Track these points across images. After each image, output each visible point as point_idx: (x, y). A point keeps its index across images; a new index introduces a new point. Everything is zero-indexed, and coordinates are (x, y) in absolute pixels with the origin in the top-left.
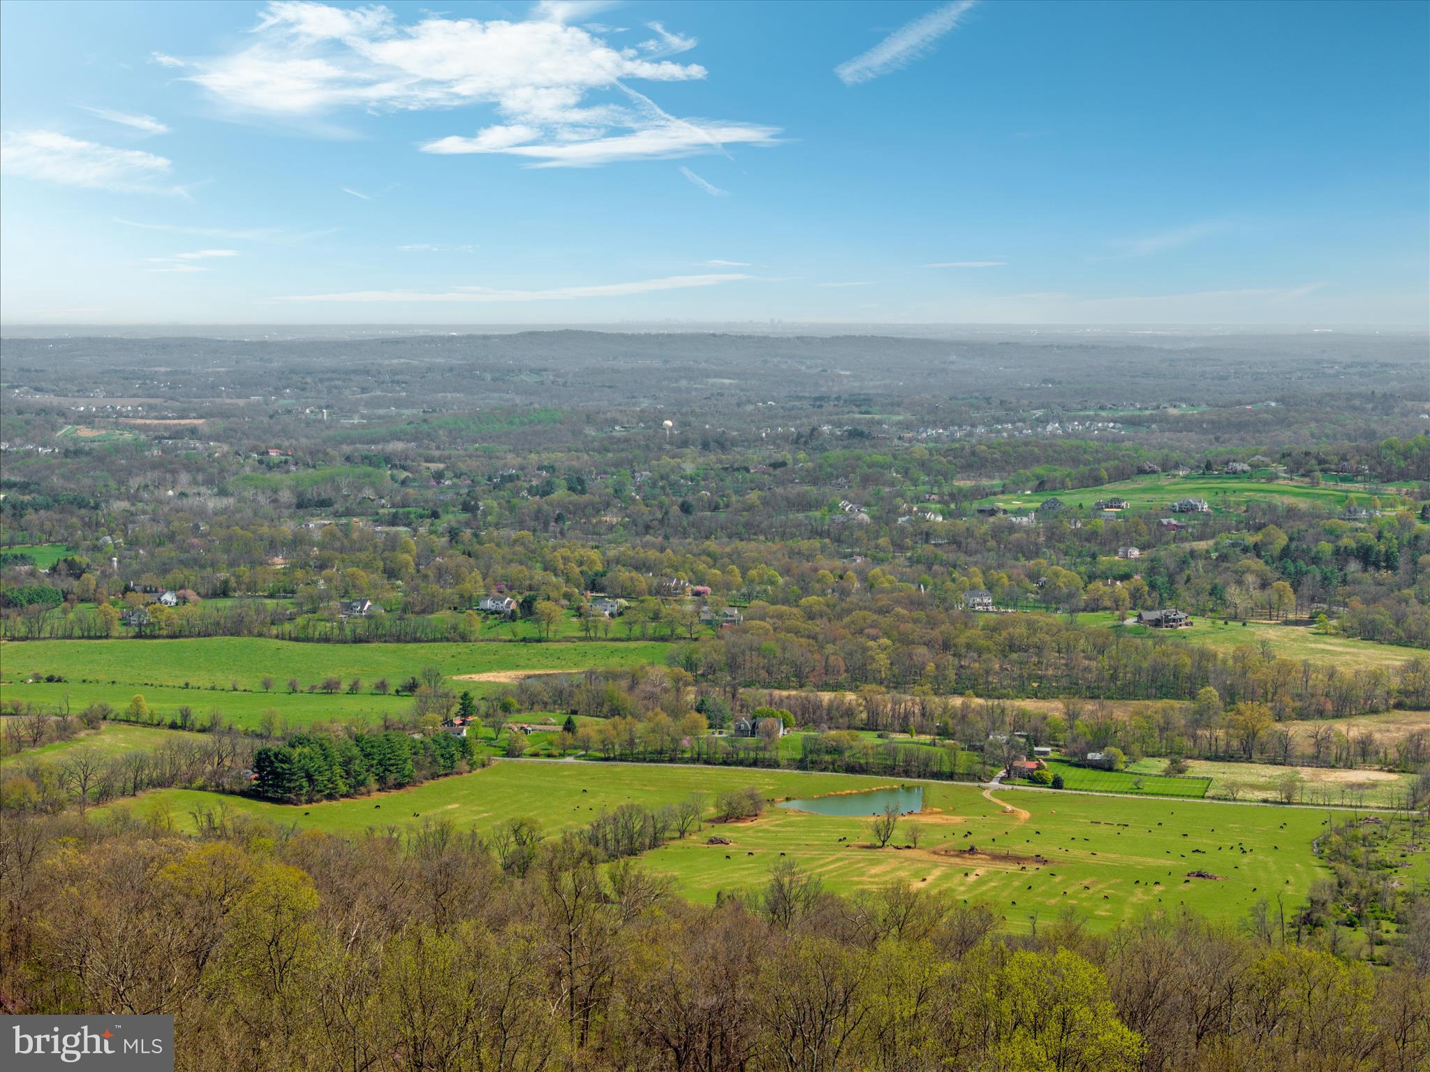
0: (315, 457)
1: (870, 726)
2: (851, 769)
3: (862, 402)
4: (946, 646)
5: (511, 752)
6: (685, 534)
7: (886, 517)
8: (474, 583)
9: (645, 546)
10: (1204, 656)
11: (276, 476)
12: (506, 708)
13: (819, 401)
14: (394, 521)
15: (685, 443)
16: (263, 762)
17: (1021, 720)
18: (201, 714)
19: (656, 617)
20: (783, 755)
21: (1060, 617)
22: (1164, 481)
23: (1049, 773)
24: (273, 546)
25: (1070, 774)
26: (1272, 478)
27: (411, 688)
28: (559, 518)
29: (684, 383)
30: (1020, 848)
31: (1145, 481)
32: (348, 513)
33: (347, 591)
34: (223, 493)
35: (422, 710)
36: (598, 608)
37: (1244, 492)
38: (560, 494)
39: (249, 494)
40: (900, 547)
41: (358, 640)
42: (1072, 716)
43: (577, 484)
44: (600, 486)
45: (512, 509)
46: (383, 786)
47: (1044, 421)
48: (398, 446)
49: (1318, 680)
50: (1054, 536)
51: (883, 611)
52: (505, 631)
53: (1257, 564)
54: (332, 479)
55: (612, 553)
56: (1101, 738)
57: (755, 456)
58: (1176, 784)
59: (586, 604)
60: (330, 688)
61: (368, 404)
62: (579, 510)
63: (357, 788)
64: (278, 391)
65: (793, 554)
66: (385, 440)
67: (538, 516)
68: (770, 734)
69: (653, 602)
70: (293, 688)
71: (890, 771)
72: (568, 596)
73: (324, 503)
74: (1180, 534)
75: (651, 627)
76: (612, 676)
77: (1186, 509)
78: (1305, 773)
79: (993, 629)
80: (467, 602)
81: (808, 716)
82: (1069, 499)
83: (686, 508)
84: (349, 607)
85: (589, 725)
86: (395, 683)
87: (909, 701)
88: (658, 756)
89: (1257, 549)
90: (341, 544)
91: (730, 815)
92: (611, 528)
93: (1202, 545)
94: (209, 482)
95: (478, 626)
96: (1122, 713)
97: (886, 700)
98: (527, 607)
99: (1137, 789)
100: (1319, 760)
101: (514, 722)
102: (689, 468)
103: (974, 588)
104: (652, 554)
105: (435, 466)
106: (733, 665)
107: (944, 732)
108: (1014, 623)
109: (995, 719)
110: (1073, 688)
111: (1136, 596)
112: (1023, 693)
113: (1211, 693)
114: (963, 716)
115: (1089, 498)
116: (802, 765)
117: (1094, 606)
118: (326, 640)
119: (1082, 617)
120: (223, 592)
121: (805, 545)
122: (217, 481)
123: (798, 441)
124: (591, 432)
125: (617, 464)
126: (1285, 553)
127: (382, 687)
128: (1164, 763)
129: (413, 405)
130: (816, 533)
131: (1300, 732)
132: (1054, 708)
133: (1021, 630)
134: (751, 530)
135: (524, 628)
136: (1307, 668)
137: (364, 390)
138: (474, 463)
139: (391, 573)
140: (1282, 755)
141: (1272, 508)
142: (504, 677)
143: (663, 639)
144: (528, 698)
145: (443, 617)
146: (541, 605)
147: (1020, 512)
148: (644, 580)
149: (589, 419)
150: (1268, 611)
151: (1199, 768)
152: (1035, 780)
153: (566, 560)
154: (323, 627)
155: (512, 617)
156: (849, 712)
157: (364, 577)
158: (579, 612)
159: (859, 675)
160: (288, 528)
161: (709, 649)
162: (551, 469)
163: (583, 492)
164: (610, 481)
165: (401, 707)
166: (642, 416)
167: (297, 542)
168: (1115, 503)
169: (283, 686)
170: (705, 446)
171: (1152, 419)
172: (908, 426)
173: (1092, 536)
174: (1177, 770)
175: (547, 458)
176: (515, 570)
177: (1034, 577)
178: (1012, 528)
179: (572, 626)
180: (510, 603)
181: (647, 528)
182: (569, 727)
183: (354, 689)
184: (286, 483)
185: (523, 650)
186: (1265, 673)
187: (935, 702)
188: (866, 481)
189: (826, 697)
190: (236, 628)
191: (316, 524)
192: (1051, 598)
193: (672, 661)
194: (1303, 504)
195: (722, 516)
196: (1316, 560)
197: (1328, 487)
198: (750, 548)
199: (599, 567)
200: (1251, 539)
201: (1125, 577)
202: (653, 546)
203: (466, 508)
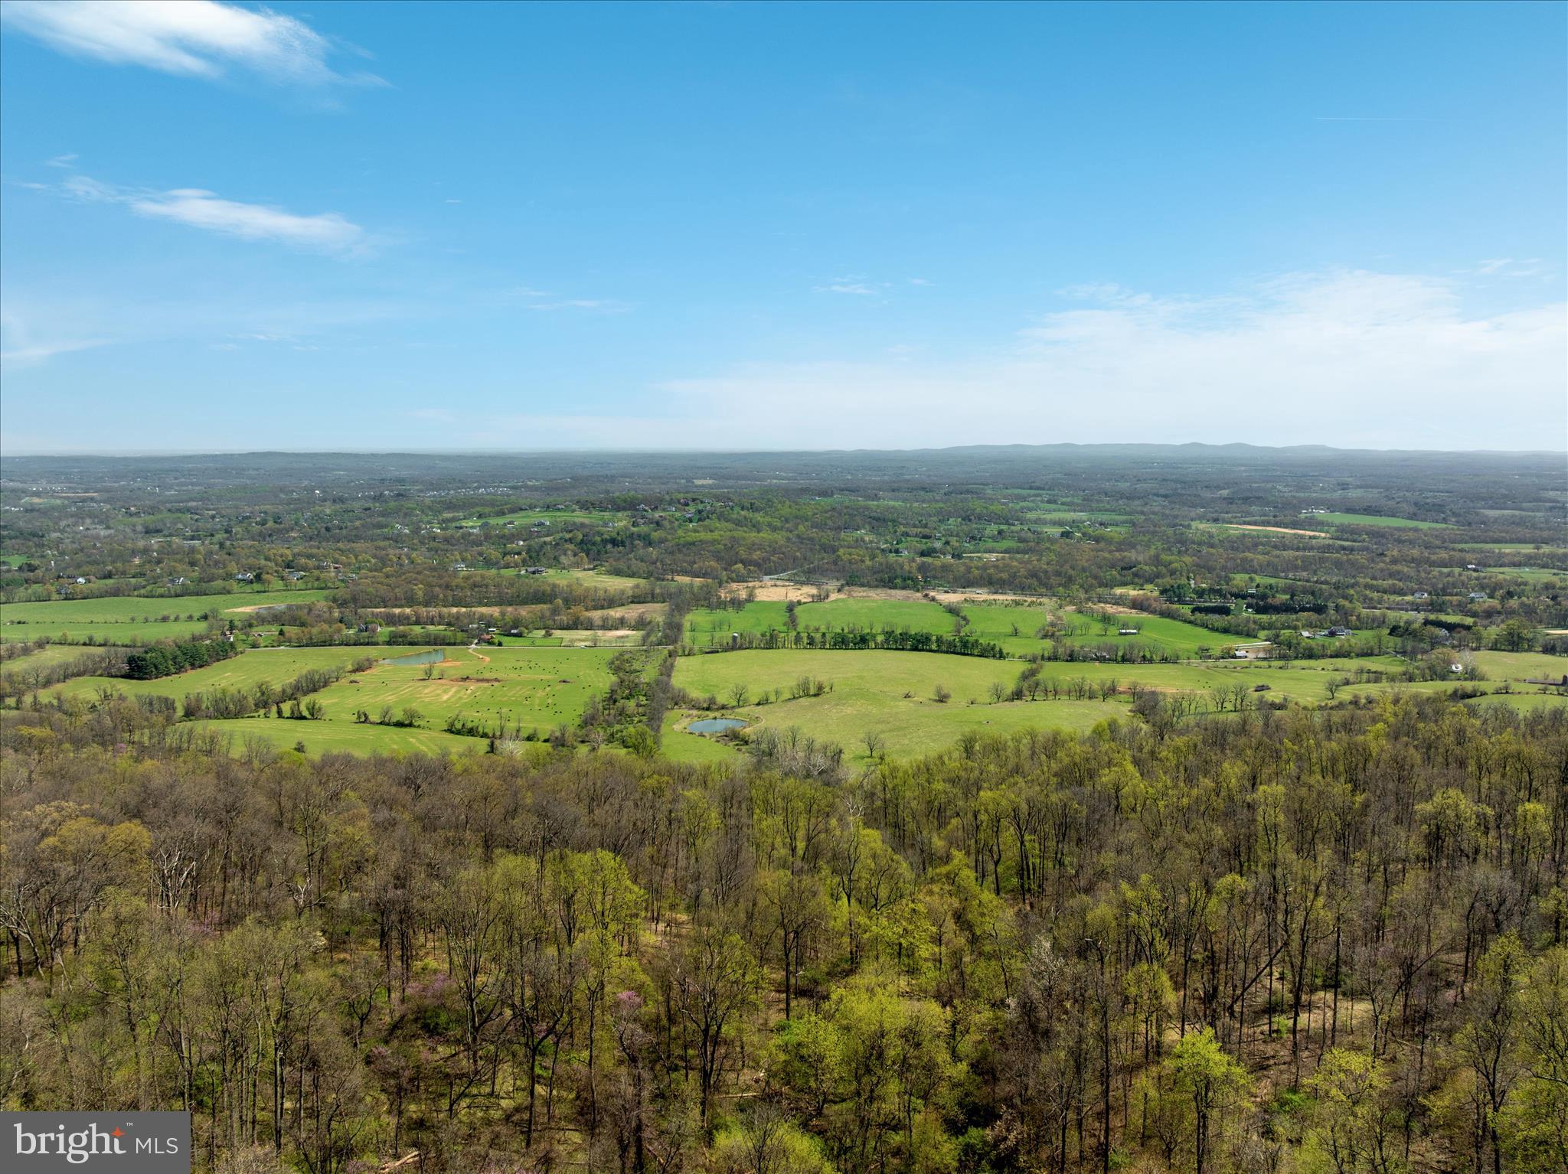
0: (153, 510)
1: (417, 623)
2: (411, 644)
3: (401, 481)
4: (447, 586)
5: (254, 646)
6: (328, 541)
7: (416, 531)
8: (233, 568)
9: (310, 547)
10: (554, 586)
11: (134, 519)
12: (251, 626)
13: (383, 480)
14: (193, 538)
15: (325, 500)
16: (131, 661)
17: (482, 618)
18: (99, 637)
19: (318, 579)
20: (381, 639)
21: (493, 571)
22: (530, 513)
23: (496, 641)
24: (134, 553)
25: (505, 640)
26: (574, 511)
27: (205, 617)
28: (270, 535)
29: (323, 474)
30: (487, 675)
31: (523, 513)
32: (171, 535)
33: (172, 574)
34: (108, 528)
35: (211, 628)
36: (291, 577)
37: (563, 517)
38: (270, 524)
39: (121, 527)
40: (422, 543)
41: (177, 596)
42: (503, 614)
43: (277, 520)
44: (288, 520)
45: (248, 532)
46: (193, 666)
47: (478, 488)
48: (194, 504)
49: (601, 593)
50: (487, 537)
51: (419, 573)
52: (248, 588)
53: (571, 546)
54: (162, 520)
55: (296, 550)
56: (516, 623)
57: (357, 505)
58: (549, 641)
59: (285, 574)
60: (165, 619)
61: (178, 485)
62: (279, 531)
63: (180, 669)
64: (134, 480)
65: (377, 548)
66: (187, 501)
67: (260, 534)
68: (374, 631)
69: (316, 573)
70: (146, 620)
71: (428, 643)
72: (276, 571)
73: (158, 531)
74: (539, 535)
75: (316, 584)
76: (299, 607)
77: (540, 524)
78: (600, 633)
79: (466, 578)
80: (229, 576)
81: (391, 620)
82: (493, 521)
83: (328, 529)
84: (172, 581)
85: (292, 631)
86: (197, 615)
87: (433, 611)
88: (324, 643)
89: (570, 540)
90: (167, 551)
91: (359, 669)
92: (294, 538)
93: (548, 539)
94: (101, 522)
95: (235, 586)
96: (524, 612)
97: (423, 611)
98: (258, 577)
99: (533, 644)
100: (606, 626)
101: (255, 631)
102: (328, 511)
103: (456, 561)
104: (315, 551)
105: (210, 513)
106: (355, 599)
107: (449, 624)
108: (475, 576)
109: (471, 617)
110: (501, 602)
111: (524, 561)
112: (481, 604)
113: (559, 601)
114: (458, 617)
115: (501, 521)
116: (389, 643)
117: (507, 566)
118: (162, 596)
119: (503, 571)
120: (109, 576)
121: (382, 544)
122: (104, 520)
123: (375, 499)
124: (283, 496)
125: (296, 510)
126: (582, 541)
127: (190, 618)
128: (543, 632)
129: (199, 485)
130: (387, 538)
131: (596, 615)
132: (495, 611)
133: (478, 579)
134: (358, 538)
135: (257, 586)
136: (596, 589)
137: (176, 479)
138: (229, 511)
139: (192, 564)
140: (589, 626)
141: (575, 523)
142: (248, 610)
143: (321, 589)
144: (261, 620)
145: (218, 584)
146: (265, 576)
147: (472, 527)
148: (312, 563)
149: (282, 490)
150: (577, 565)
151: (557, 633)
152: (490, 643)
153: (275, 554)
154: (161, 591)
155: (251, 582)
156: (408, 618)
157: (179, 567)
158: (283, 578)
159: (411, 601)
160: (141, 544)
161: (343, 593)
162: (265, 513)
163: (281, 523)
164: (293, 517)
165: (200, 627)
166: (305, 489)
167: (146, 551)
168: (511, 523)
169: (141, 619)
170: (334, 501)
171: (522, 487)
172: (421, 491)
173: (503, 537)
174: (548, 635)
175: (263, 508)
176: (251, 560)
177: (481, 554)
178: (470, 534)
179: (280, 585)
180: (250, 576)
181: (311, 539)
182: (281, 633)
183: (177, 619)
184: (139, 522)
185: (257, 597)
186: (580, 591)
187: (445, 610)
188: (406, 515)
189: (397, 611)
190: (116, 593)
191: (155, 541)
192: (489, 563)
193: (326, 598)
194: (587, 521)
195: (344, 532)
196: (594, 544)
197: (595, 514)
198: (358, 546)
199: (290, 558)
200: (568, 536)
201: (519, 554)
202: (314, 547)
203: (227, 531)
